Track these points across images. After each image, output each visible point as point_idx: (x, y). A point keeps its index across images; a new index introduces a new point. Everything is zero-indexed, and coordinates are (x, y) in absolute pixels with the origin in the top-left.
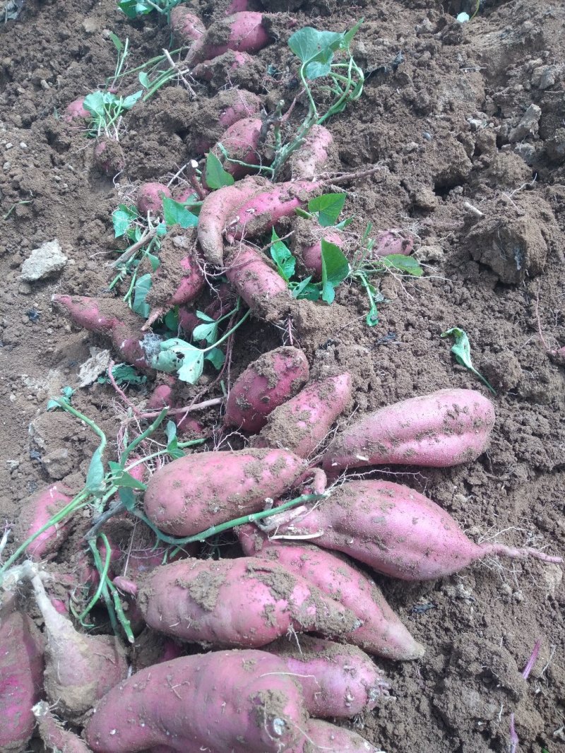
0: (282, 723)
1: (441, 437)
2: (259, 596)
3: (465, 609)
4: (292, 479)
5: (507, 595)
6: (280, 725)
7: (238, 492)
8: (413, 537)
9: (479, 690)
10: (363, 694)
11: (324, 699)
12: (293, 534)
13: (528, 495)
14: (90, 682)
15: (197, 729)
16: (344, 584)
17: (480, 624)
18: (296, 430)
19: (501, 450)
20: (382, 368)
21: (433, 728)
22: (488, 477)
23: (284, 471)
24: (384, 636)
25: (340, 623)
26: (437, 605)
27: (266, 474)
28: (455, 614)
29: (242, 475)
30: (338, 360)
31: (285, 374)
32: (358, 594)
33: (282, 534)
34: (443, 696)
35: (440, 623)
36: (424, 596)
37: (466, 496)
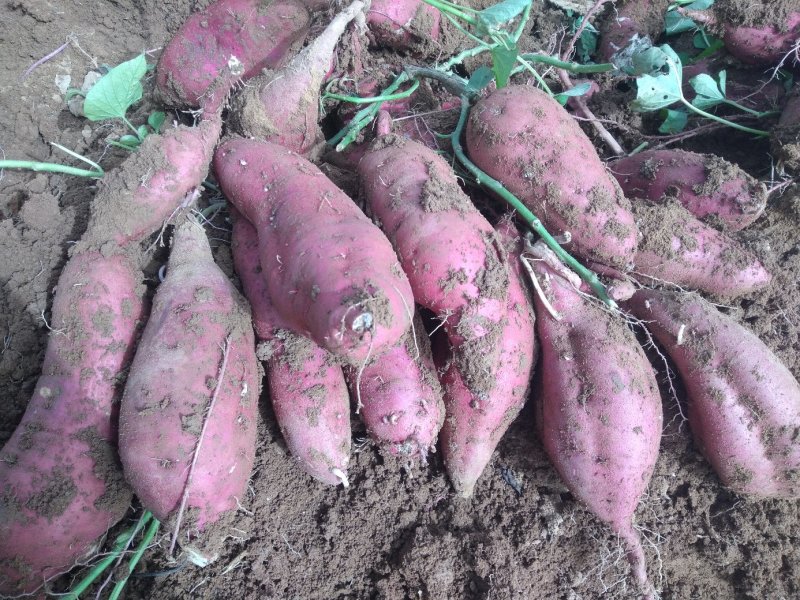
0: (368, 324)
1: (756, 430)
2: (469, 257)
3: (535, 532)
4: (605, 255)
5: (569, 581)
6: (365, 323)
7: (564, 192)
8: (616, 435)
9: (456, 581)
10: (404, 434)
11: (378, 389)
12: (541, 283)
13: (696, 572)
14: (276, 124)
15: (298, 240)
16: (511, 367)
17: (525, 559)
18: (668, 240)
19: (753, 520)
20: (785, 327)
21: (389, 536)
22: (704, 513)
23: (615, 240)
24: (470, 440)
25: (479, 374)
26: (522, 496)
27: (601, 218)
28: (523, 522)
29: (587, 187)
30: (786, 257)
31: (723, 200)
32: (505, 390)
33: (534, 269)
34: (430, 537)
35: (502, 507)
36: (525, 477)
37: (668, 492)
